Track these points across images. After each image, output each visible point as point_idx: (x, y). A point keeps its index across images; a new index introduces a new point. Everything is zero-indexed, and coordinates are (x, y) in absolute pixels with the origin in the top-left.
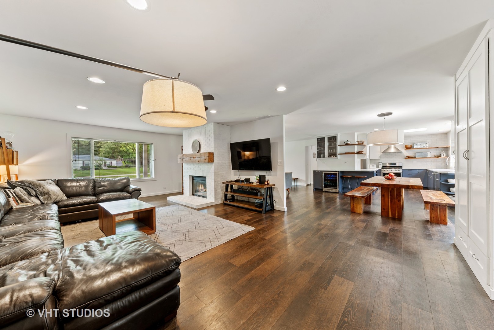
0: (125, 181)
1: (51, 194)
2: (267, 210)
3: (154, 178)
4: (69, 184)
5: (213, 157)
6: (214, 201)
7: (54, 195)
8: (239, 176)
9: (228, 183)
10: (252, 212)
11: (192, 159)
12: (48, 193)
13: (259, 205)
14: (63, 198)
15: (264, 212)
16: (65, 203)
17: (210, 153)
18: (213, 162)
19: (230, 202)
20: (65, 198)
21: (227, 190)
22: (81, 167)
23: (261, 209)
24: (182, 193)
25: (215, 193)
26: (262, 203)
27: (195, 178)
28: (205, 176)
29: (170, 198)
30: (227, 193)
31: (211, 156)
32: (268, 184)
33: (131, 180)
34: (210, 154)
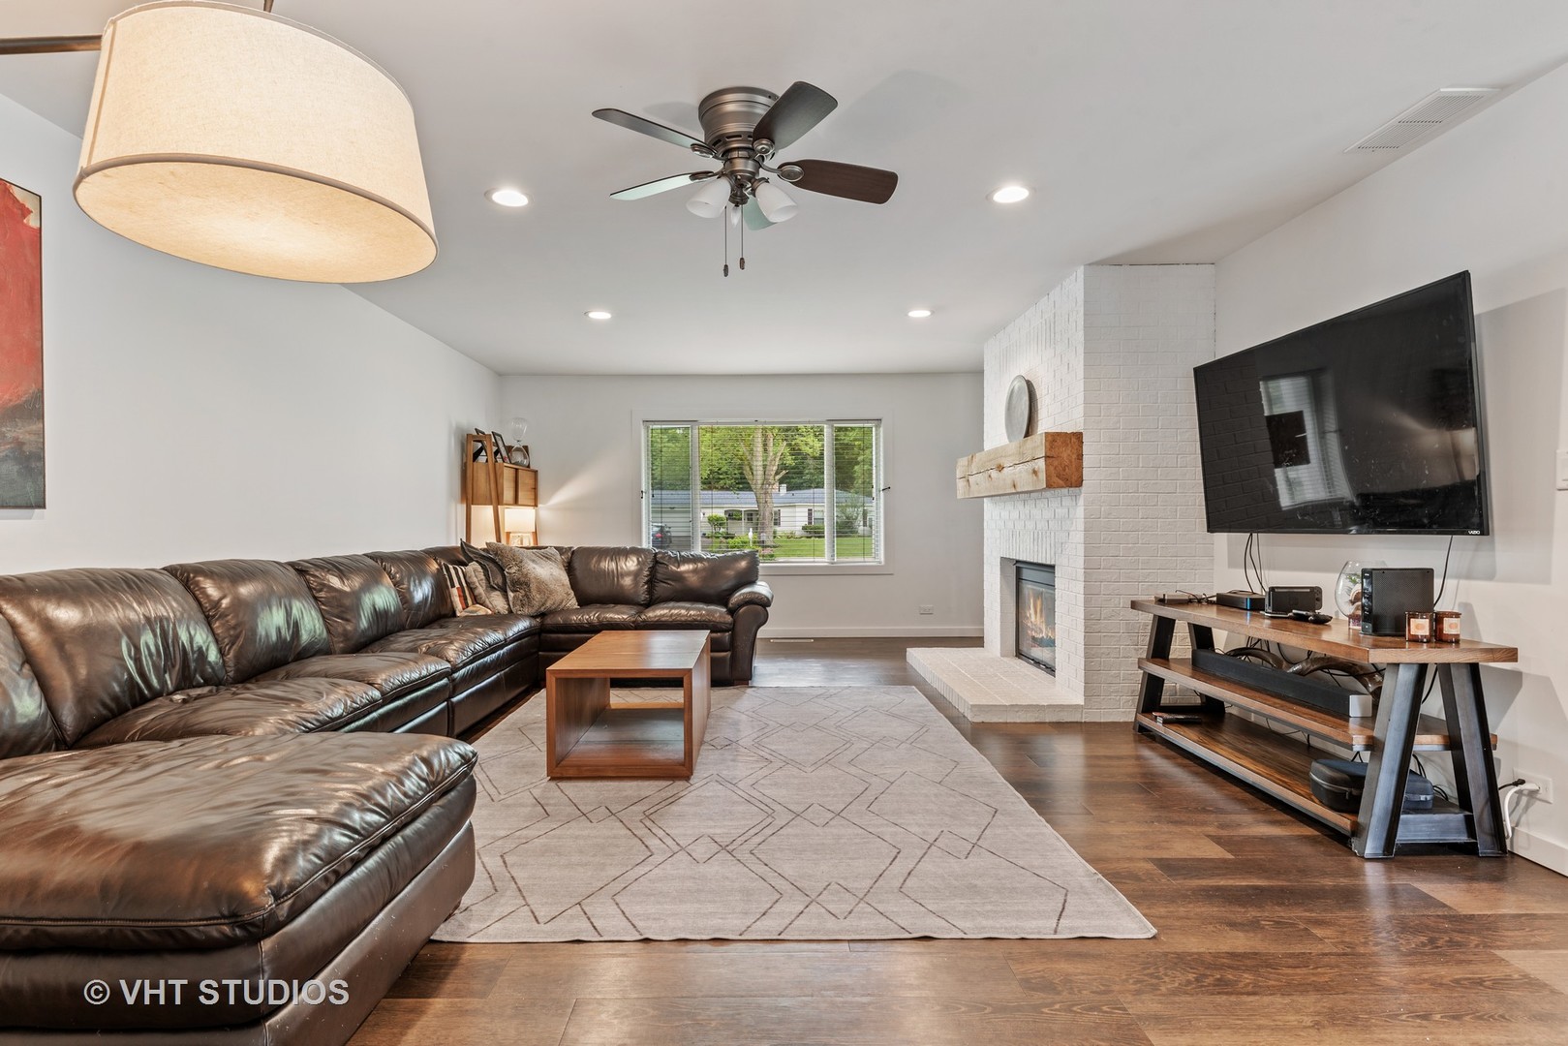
0: (743, 564)
1: (533, 586)
2: (1403, 836)
3: (883, 563)
4: (608, 565)
5: (1080, 457)
6: (1080, 700)
7: (539, 591)
8: (1251, 572)
9: (1168, 612)
10: (1274, 823)
11: (994, 474)
12: (526, 584)
13: (1332, 781)
14: (564, 604)
15: (1372, 845)
16: (574, 618)
17: (1059, 434)
18: (1079, 483)
19: (1166, 722)
20: (573, 603)
21: (1160, 650)
22: (804, 528)
23: (1342, 821)
24: (978, 641)
25: (1088, 656)
26: (1359, 772)
27: (1026, 574)
28: (1052, 563)
29: (916, 656)
30: (1157, 670)
31: (1066, 454)
32: (1438, 638)
33: (763, 567)
34: (1059, 442)
